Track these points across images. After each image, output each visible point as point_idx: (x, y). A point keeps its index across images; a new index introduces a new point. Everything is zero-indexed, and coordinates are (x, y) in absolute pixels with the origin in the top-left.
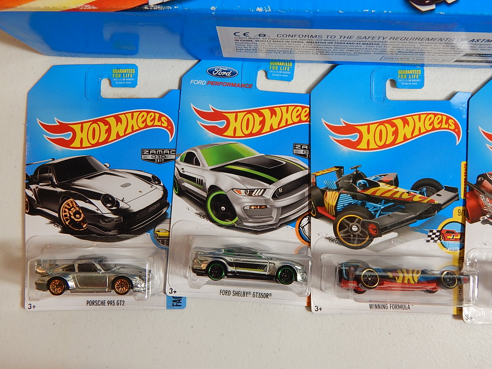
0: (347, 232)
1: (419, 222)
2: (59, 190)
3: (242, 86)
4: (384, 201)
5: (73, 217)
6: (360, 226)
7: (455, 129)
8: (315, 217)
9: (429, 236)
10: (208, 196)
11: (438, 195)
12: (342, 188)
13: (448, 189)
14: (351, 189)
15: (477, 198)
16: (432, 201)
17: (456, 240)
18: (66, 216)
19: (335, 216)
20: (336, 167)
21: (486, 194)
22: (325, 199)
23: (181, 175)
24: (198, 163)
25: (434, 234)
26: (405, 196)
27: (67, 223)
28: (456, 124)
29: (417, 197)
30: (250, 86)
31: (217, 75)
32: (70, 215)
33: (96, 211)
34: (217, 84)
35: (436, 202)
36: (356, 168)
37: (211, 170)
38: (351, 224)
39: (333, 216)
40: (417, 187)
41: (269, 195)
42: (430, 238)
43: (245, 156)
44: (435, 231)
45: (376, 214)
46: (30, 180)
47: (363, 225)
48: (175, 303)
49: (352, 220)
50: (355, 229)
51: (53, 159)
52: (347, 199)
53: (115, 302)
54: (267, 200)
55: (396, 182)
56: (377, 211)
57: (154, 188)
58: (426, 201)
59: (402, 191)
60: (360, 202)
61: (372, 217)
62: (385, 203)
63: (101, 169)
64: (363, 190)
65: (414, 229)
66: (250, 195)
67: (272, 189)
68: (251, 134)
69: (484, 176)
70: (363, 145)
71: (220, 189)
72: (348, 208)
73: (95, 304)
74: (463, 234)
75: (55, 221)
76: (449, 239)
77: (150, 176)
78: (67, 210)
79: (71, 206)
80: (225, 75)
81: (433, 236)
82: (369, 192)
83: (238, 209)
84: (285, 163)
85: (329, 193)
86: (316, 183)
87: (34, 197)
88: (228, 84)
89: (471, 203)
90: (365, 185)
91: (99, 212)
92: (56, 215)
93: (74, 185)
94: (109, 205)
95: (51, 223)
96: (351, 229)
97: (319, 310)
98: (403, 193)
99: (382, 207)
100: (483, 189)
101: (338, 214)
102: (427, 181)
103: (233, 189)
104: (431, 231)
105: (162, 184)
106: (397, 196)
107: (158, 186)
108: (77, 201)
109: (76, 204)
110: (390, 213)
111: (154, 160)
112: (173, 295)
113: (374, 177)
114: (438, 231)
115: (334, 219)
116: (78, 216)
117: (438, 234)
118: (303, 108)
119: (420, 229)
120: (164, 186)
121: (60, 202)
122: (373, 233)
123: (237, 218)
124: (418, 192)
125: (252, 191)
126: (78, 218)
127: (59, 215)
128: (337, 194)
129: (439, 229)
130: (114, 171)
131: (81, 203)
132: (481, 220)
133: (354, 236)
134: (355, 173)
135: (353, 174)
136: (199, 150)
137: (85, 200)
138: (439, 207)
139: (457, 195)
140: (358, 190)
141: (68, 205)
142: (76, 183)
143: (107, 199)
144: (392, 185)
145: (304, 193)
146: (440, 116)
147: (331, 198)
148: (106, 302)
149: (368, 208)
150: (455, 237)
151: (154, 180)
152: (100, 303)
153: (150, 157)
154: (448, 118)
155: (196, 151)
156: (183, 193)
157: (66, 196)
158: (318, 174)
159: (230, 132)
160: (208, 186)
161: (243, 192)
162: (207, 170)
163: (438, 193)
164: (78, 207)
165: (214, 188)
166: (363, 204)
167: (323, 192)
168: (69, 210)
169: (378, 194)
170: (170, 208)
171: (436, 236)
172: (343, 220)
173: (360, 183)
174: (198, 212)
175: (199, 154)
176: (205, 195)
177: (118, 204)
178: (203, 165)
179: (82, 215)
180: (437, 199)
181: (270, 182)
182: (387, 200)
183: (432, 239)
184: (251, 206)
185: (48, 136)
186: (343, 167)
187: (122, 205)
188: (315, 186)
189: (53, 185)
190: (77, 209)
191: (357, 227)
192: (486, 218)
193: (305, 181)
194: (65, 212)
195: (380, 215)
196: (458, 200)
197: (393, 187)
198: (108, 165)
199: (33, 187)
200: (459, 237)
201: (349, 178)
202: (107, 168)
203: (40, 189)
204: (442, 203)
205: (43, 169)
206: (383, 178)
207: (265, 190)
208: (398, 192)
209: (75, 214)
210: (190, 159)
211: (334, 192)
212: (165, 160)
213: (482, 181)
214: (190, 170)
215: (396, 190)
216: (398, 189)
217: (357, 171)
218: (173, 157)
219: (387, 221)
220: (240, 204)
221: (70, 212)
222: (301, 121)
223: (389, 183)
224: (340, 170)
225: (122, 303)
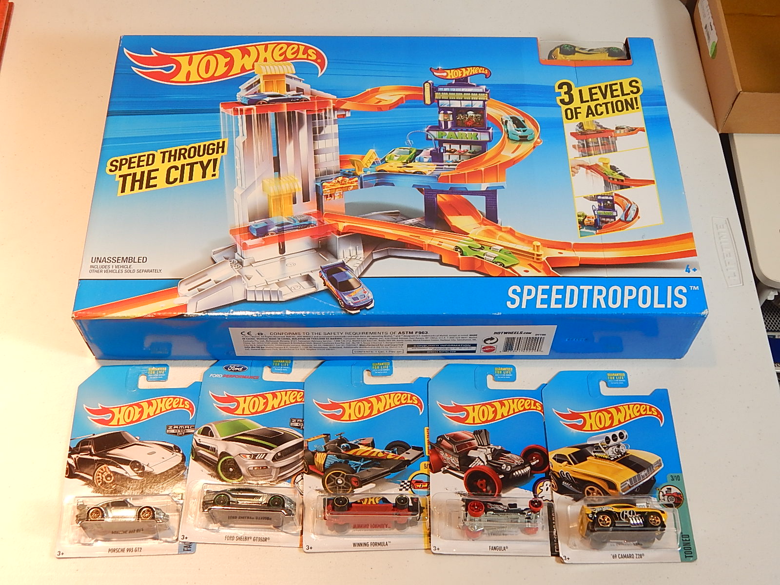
0: (334, 484)
1: (393, 475)
2: (95, 458)
3: (251, 377)
4: (363, 459)
5: (104, 479)
6: (344, 479)
7: (418, 403)
8: (307, 474)
9: (402, 486)
10: (219, 460)
11: (407, 453)
12: (328, 450)
13: (414, 448)
14: (336, 450)
15: (438, 454)
16: (403, 458)
17: (424, 488)
18: (99, 479)
19: (324, 472)
20: (324, 435)
21: (445, 450)
22: (315, 459)
23: (197, 444)
24: (212, 435)
25: (406, 484)
26: (381, 455)
27: (99, 484)
28: (418, 400)
29: (390, 455)
30: (257, 378)
31: (231, 370)
32: (102, 478)
33: (125, 474)
34: (231, 376)
35: (406, 459)
36: (340, 435)
37: (223, 440)
38: (336, 478)
39: (322, 472)
40: (389, 448)
41: (269, 458)
42: (402, 488)
43: (250, 428)
44: (406, 481)
45: (357, 470)
46: (72, 451)
47: (347, 479)
48: (186, 549)
49: (337, 474)
50: (340, 482)
51: (94, 435)
52: (333, 459)
53: (134, 550)
54: (268, 462)
55: (373, 445)
56: (357, 467)
57: (174, 455)
58: (397, 458)
59: (378, 451)
60: (344, 460)
61: (354, 472)
62: (364, 461)
63: (133, 441)
64: (346, 451)
65: (389, 481)
66: (254, 458)
67: (272, 453)
68: (256, 412)
69: (443, 437)
70: (346, 417)
71: (229, 455)
72: (334, 465)
73: (116, 551)
74: (429, 483)
75: (89, 483)
76: (418, 488)
77: (172, 446)
78: (100, 474)
79: (104, 470)
80: (237, 370)
81: (405, 486)
82: (351, 453)
83: (243, 470)
84: (283, 433)
85: (318, 454)
86: (308, 447)
87: (74, 465)
88: (239, 377)
89: (434, 458)
90: (347, 447)
91: (127, 475)
92: (91, 478)
93: (108, 454)
94: (136, 469)
95: (86, 484)
96: (337, 482)
97: (310, 549)
98: (379, 452)
99: (362, 464)
100: (442, 446)
101: (325, 470)
102: (398, 443)
103: (240, 454)
104: (403, 482)
105: (181, 452)
106: (374, 455)
107: (178, 454)
108: (110, 467)
109: (109, 469)
110: (369, 469)
111: (176, 434)
112: (185, 540)
113: (355, 441)
114: (408, 482)
115: (322, 474)
116: (109, 478)
117: (409, 484)
118: (298, 392)
119: (393, 480)
120: (183, 454)
121: (96, 467)
122: (355, 485)
123: (242, 477)
124: (391, 451)
125: (255, 455)
126: (108, 480)
127: (93, 478)
128: (325, 455)
129: (410, 480)
130: (143, 442)
131: (112, 468)
132: (442, 470)
133: (340, 488)
134: (339, 438)
135: (338, 439)
136: (213, 425)
137: (116, 466)
138: (408, 462)
139: (423, 453)
140: (342, 451)
141: (102, 470)
142: (110, 452)
143: (135, 464)
144: (369, 447)
145: (299, 456)
146: (406, 395)
147: (320, 459)
148: (126, 550)
149: (350, 465)
150: (423, 486)
151: (176, 449)
152: (120, 550)
153: (173, 431)
154: (412, 396)
155: (211, 425)
156: (198, 458)
157: (100, 463)
158: (309, 440)
159: (239, 411)
160: (219, 453)
161: (248, 456)
162: (219, 440)
163: (407, 452)
164: (110, 471)
165: (224, 454)
166: (347, 462)
167: (314, 453)
168: (102, 474)
169: (358, 454)
170: (187, 470)
171: (408, 486)
172: (330, 475)
173: (343, 446)
174: (210, 473)
175: (214, 428)
176: (217, 459)
177: (144, 467)
178: (217, 437)
179: (113, 478)
180: (407, 457)
181: (271, 448)
182: (366, 458)
183: (404, 488)
184: (254, 467)
185: (91, 417)
186: (329, 435)
187: (147, 469)
188: (307, 450)
189: (91, 454)
190: (109, 473)
191: (342, 480)
192: (446, 469)
193: (300, 446)
194: (98, 475)
195: (360, 470)
196: (424, 456)
197: (371, 448)
198: (138, 438)
199: (74, 456)
200: (426, 486)
201: (334, 442)
202: (137, 440)
203: (79, 458)
204: (410, 459)
205: (85, 442)
206: (362, 442)
207: (266, 454)
208: (374, 452)
209: (106, 478)
210: (206, 432)
211: (323, 453)
212: (185, 434)
213: (441, 441)
214: (205, 440)
215: (373, 450)
216: (375, 450)
217: (341, 437)
218: (193, 431)
219: (367, 475)
220: (244, 466)
221: (103, 476)
222: (296, 402)
223: (367, 445)
224: (327, 436)
225: (140, 550)
